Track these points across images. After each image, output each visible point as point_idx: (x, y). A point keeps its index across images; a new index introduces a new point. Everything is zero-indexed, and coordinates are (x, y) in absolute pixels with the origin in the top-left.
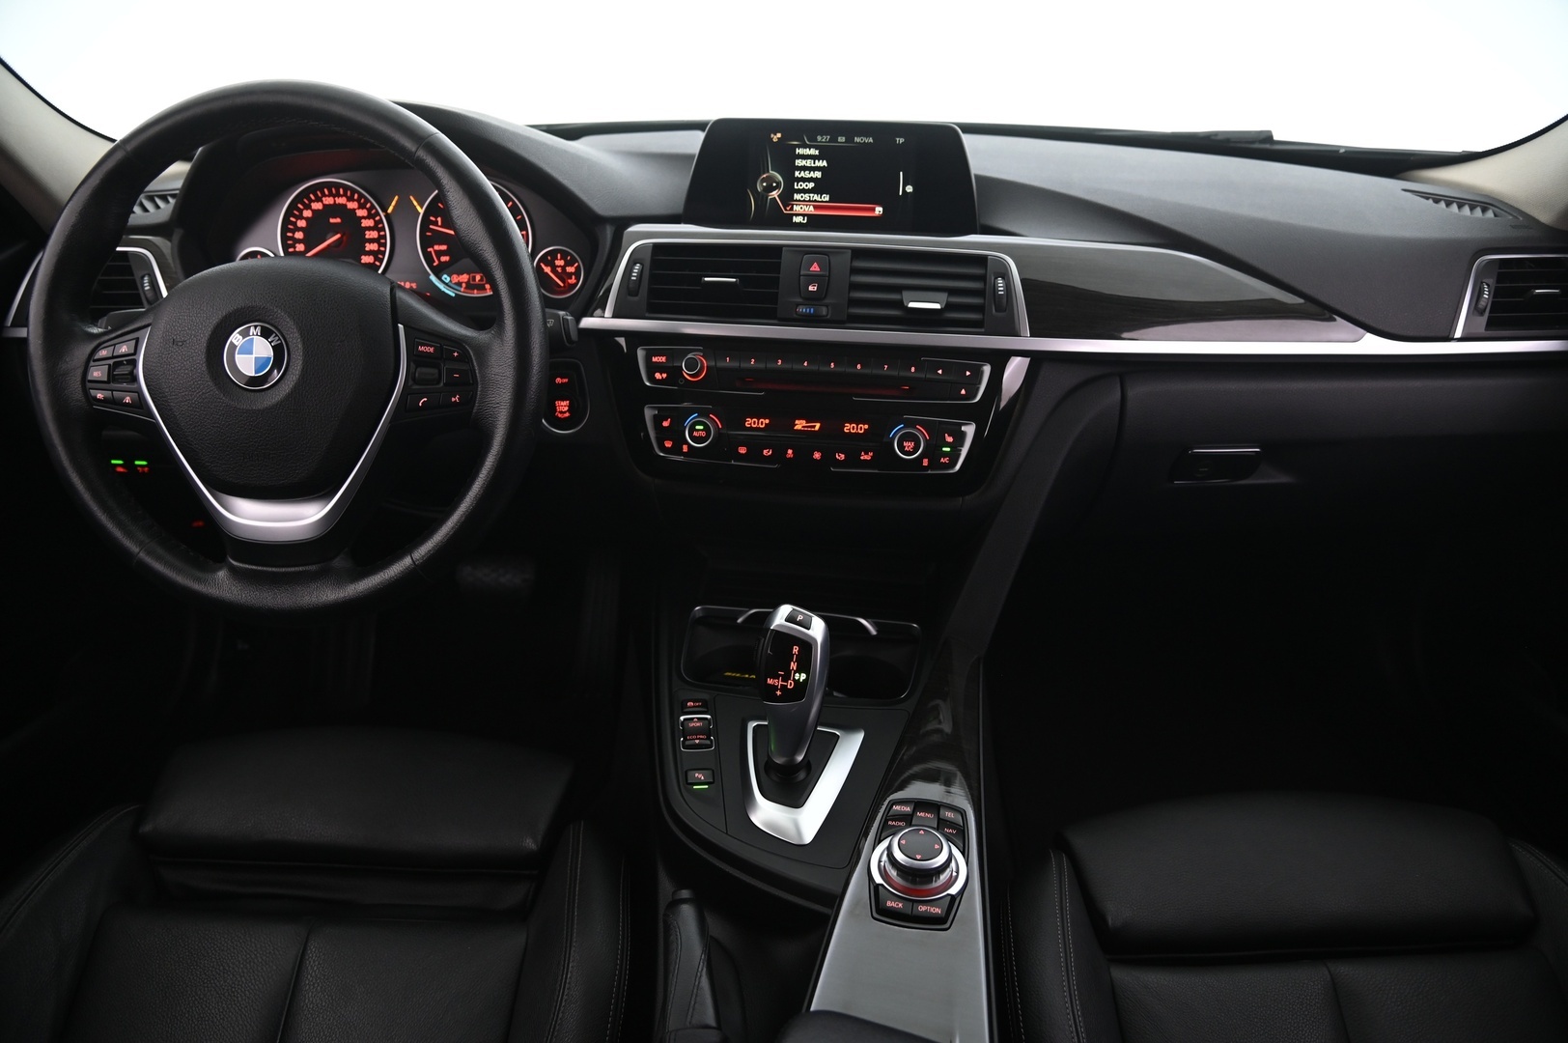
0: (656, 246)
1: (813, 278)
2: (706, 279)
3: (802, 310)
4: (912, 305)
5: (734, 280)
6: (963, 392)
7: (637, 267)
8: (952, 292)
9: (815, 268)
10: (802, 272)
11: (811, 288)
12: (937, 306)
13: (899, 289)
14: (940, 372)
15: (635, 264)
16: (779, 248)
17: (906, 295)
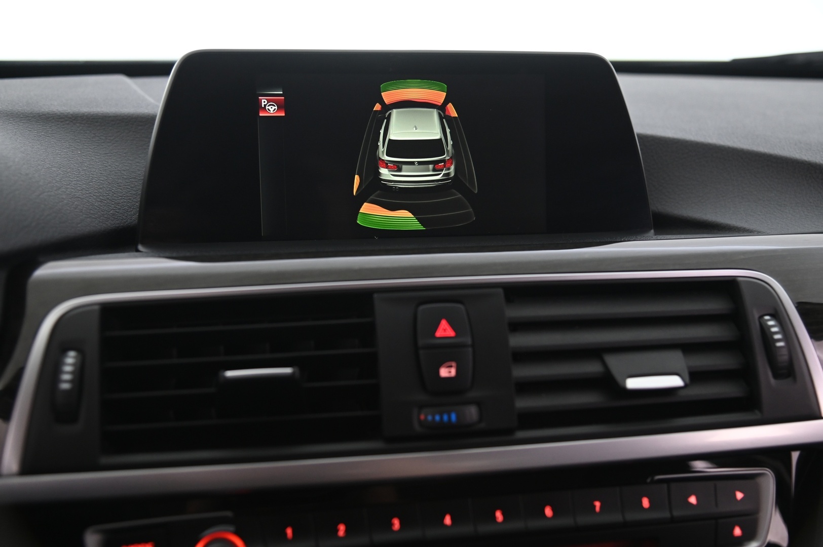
0: (107, 309)
1: (446, 352)
2: (230, 374)
3: (430, 417)
4: (633, 383)
5: (288, 370)
6: (737, 531)
7: (71, 359)
8: (688, 348)
9: (445, 330)
10: (421, 342)
11: (444, 372)
12: (674, 381)
13: (596, 353)
14: (693, 500)
15: (64, 351)
16: (366, 295)
17: (615, 362)
